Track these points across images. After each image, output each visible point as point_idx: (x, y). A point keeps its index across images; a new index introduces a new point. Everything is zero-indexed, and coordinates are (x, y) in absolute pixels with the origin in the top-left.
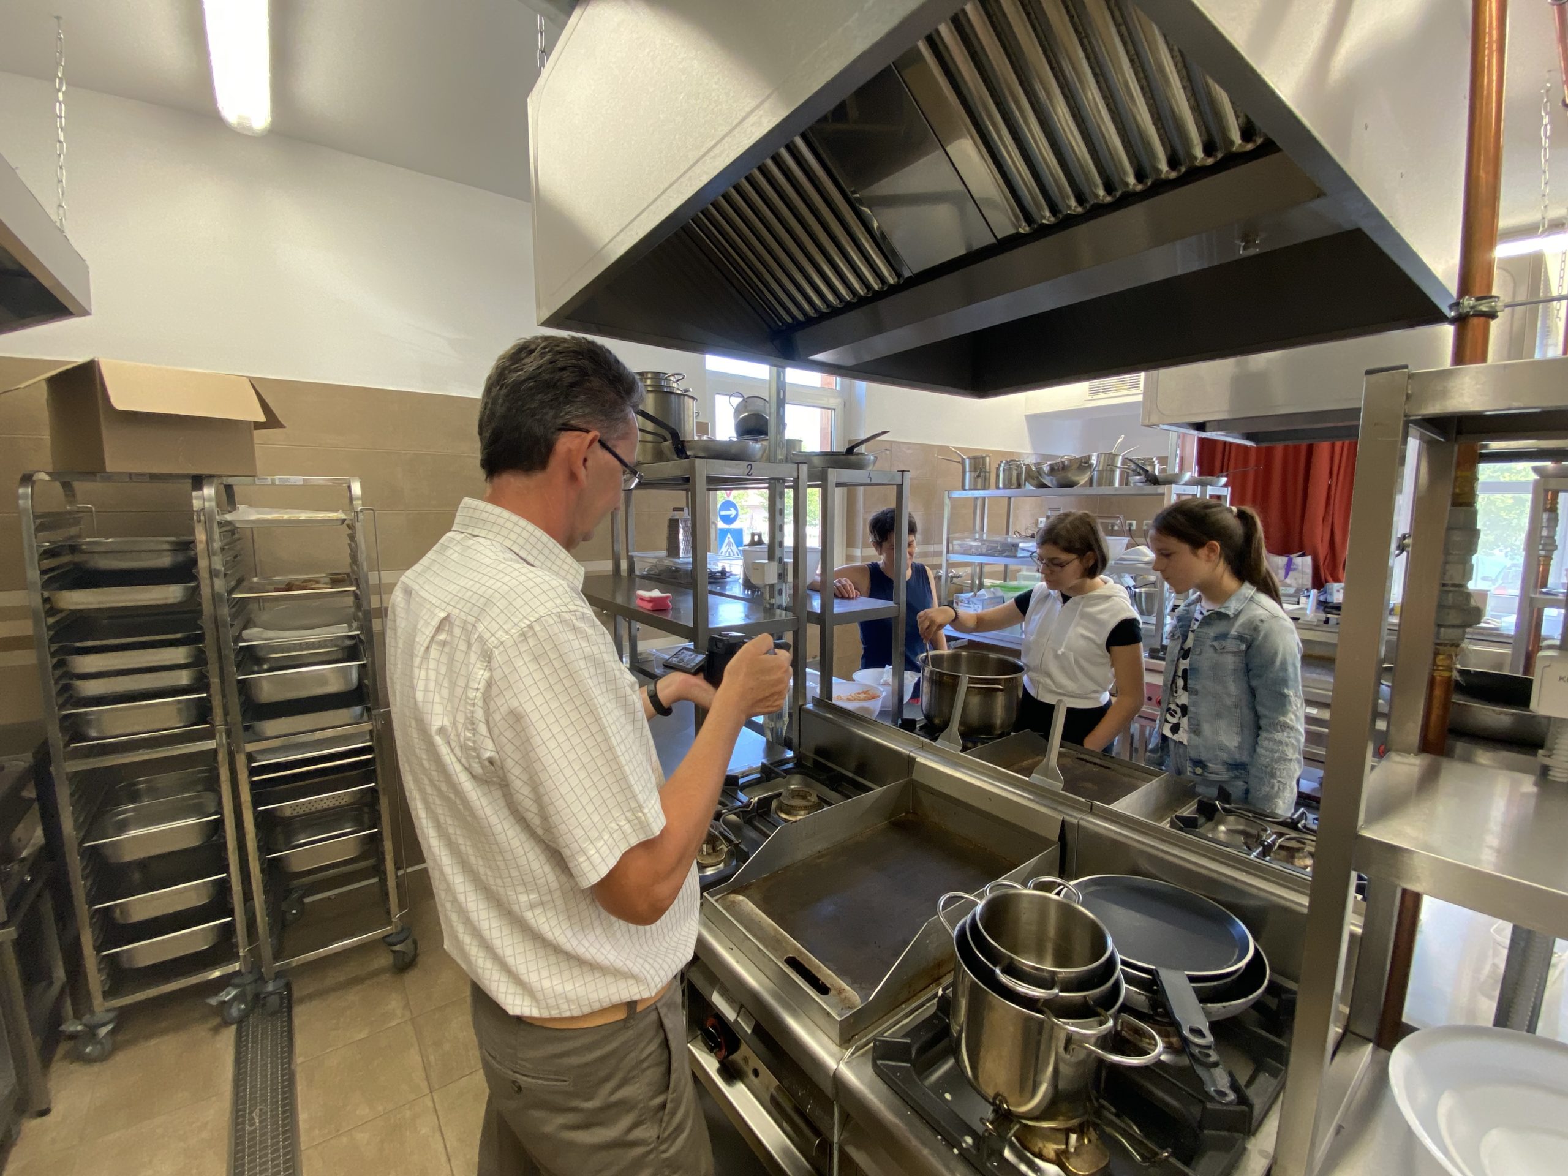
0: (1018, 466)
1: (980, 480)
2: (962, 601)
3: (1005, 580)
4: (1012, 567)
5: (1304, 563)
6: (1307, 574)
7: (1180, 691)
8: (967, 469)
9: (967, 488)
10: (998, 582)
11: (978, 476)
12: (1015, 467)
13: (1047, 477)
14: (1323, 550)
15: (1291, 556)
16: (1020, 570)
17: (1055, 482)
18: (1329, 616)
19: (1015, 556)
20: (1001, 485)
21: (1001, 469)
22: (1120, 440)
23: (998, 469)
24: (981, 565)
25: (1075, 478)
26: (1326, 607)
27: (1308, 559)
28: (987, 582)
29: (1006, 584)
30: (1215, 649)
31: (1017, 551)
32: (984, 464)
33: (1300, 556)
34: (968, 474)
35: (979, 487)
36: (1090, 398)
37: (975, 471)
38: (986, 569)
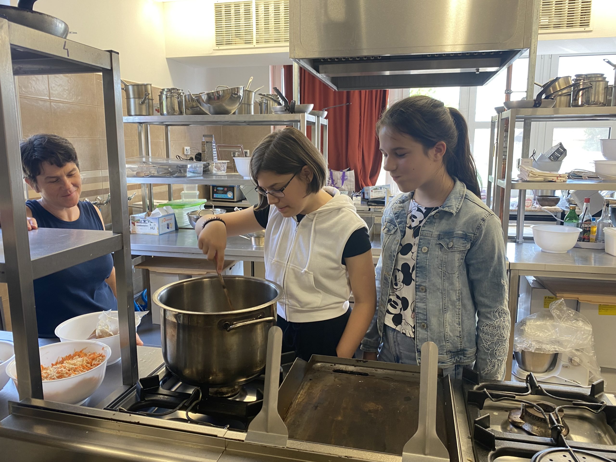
0: (179, 94)
1: (144, 107)
2: (138, 221)
3: (170, 200)
4: (174, 187)
5: (351, 174)
6: (353, 182)
7: (400, 284)
8: (131, 96)
9: (133, 113)
10: (166, 202)
11: (143, 103)
12: (176, 95)
13: (205, 105)
14: (359, 166)
15: (344, 171)
16: (183, 190)
17: (212, 110)
18: (370, 207)
19: (185, 177)
20: (165, 112)
21: (164, 97)
22: (250, 80)
23: (161, 97)
24: (150, 186)
25: (228, 108)
26: (368, 202)
27: (353, 172)
28: (156, 202)
29: (171, 202)
30: (441, 246)
31: (185, 171)
32: (146, 90)
33: (348, 171)
34: (132, 101)
35: (144, 113)
36: (217, 48)
37: (139, 98)
38: (155, 190)
